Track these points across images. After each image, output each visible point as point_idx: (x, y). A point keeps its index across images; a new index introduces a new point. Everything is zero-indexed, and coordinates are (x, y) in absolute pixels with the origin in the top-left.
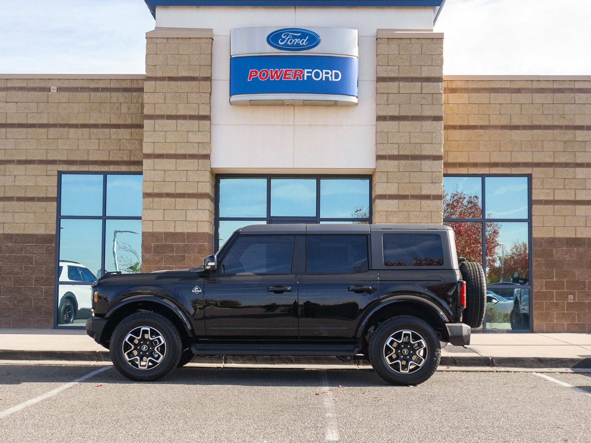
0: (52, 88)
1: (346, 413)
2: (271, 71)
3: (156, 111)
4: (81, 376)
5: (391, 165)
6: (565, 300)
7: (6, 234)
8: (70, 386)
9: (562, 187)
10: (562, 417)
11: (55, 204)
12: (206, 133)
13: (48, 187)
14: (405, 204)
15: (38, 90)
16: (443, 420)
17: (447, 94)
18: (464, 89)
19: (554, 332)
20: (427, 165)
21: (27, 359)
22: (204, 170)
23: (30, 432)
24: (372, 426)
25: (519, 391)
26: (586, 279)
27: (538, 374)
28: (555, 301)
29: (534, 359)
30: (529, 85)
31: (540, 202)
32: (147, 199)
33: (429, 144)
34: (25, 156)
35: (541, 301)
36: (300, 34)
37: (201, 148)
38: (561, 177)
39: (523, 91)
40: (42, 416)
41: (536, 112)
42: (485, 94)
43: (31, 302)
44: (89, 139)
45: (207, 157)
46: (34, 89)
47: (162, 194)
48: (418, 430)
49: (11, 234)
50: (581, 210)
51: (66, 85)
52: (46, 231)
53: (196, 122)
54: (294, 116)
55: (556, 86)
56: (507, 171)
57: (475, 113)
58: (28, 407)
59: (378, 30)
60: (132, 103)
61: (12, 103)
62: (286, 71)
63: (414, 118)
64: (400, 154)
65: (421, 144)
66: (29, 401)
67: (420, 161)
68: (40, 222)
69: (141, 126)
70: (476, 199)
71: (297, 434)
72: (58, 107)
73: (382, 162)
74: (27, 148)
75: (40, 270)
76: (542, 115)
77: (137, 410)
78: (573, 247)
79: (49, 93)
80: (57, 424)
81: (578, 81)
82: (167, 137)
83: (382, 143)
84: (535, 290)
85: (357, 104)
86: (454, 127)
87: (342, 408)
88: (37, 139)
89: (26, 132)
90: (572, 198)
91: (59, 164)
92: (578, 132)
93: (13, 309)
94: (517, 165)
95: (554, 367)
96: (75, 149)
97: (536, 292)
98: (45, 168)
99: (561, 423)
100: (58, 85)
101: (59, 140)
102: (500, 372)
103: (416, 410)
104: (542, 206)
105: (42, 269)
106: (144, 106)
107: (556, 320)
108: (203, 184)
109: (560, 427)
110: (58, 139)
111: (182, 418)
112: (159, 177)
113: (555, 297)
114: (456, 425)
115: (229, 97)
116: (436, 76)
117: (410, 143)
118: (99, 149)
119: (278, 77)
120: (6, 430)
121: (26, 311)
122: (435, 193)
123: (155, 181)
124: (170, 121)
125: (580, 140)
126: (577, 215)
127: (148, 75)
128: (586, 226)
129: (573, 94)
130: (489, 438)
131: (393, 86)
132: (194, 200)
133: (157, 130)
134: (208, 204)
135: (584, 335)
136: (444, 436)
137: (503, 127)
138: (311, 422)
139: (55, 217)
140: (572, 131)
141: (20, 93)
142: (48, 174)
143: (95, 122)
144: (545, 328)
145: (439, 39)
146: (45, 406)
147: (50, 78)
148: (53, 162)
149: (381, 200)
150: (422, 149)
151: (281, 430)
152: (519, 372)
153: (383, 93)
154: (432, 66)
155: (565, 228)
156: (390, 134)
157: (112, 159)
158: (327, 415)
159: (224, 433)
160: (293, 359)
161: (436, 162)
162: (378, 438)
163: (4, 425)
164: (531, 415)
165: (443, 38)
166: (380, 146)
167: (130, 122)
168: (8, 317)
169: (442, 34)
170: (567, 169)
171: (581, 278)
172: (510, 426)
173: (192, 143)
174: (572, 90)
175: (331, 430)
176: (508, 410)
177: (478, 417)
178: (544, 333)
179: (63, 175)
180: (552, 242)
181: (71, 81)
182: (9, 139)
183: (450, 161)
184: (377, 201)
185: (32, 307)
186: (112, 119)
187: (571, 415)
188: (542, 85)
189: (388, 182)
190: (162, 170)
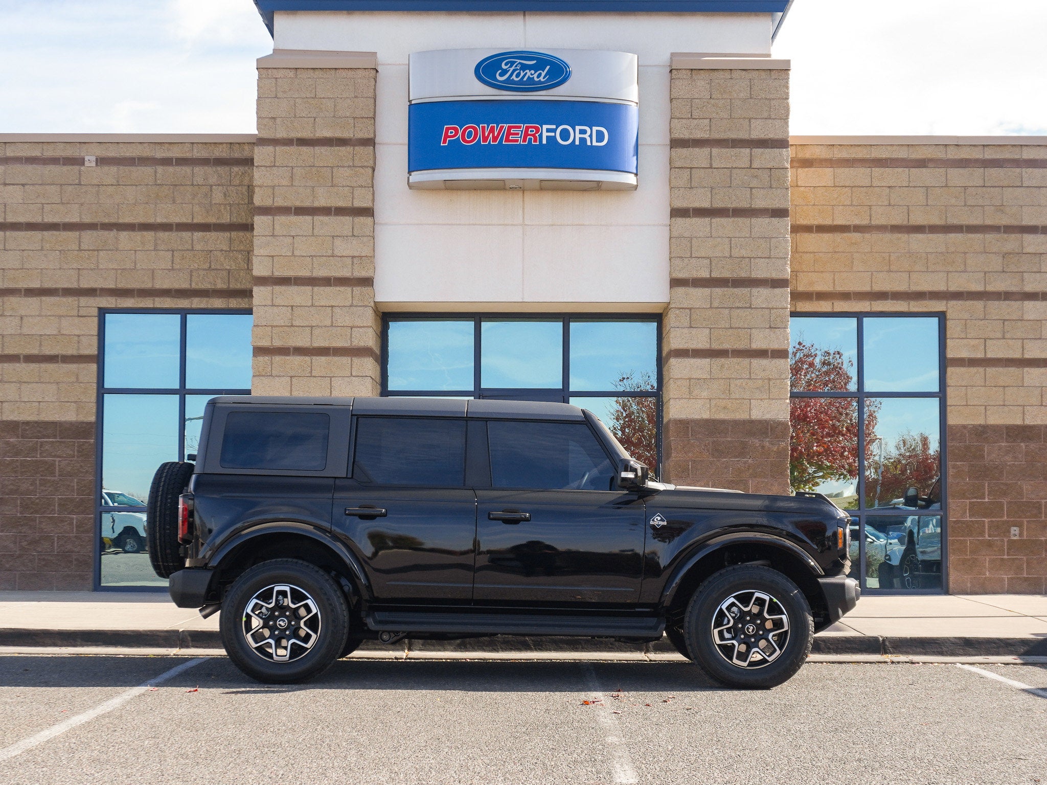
0: (87, 158)
1: (642, 736)
2: (483, 128)
3: (275, 200)
4: (156, 674)
5: (698, 296)
6: (1005, 536)
7: (7, 421)
8: (142, 692)
9: (999, 335)
10: (1022, 741)
11: (94, 367)
12: (365, 239)
13: (81, 337)
14: (722, 366)
15: (61, 162)
16: (816, 748)
17: (795, 170)
18: (826, 160)
19: (986, 593)
20: (761, 295)
21: (55, 645)
22: (363, 306)
23: (88, 773)
24: (693, 758)
25: (938, 696)
26: (1042, 499)
27: (966, 667)
28: (987, 537)
29: (957, 641)
30: (940, 154)
31: (961, 362)
32: (261, 359)
33: (765, 258)
34: (39, 282)
35: (962, 538)
36: (535, 62)
37: (356, 266)
38: (998, 317)
39: (930, 165)
40: (102, 744)
41: (953, 201)
42: (862, 170)
43: (53, 543)
44: (155, 250)
45: (368, 282)
46: (54, 161)
47: (288, 349)
48: (774, 764)
49: (15, 421)
50: (1033, 375)
51: (112, 153)
52: (77, 416)
53: (347, 220)
54: (523, 209)
55: (989, 155)
56: (901, 306)
57: (845, 204)
58: (74, 729)
59: (673, 54)
60: (231, 185)
61: (15, 186)
62: (510, 128)
63: (738, 212)
64: (713, 276)
65: (750, 258)
66: (74, 718)
67: (749, 289)
68: (66, 400)
69: (248, 227)
70: (838, 356)
71: (561, 773)
72: (98, 193)
73: (681, 290)
74: (43, 266)
75: (69, 486)
76: (963, 208)
77: (269, 734)
78: (1019, 441)
79: (82, 168)
80: (134, 759)
81: (1027, 146)
82: (296, 246)
83: (682, 257)
84: (952, 519)
85: (636, 188)
86: (808, 229)
87: (634, 728)
88: (60, 251)
89: (40, 238)
90: (1017, 355)
91: (101, 295)
92: (1028, 238)
93: (20, 556)
94: (920, 296)
95: (993, 655)
96: (130, 269)
97: (954, 522)
98: (76, 302)
99: (1023, 752)
100: (97, 154)
101: (101, 253)
102: (899, 662)
103: (764, 730)
104: (963, 369)
105: (72, 484)
106: (253, 192)
107: (989, 571)
108: (361, 330)
109: (1022, 757)
110: (98, 250)
111: (353, 746)
112: (282, 319)
113: (987, 531)
114: (840, 755)
115: (408, 175)
116: (776, 137)
117: (731, 256)
118: (173, 269)
119: (495, 139)
120: (44, 769)
121: (44, 559)
122: (775, 346)
123: (274, 326)
124: (301, 218)
125: (1030, 251)
126: (1025, 384)
127: (261, 136)
128: (1042, 405)
129: (1018, 170)
130: (901, 777)
131: (700, 155)
132: (346, 360)
133: (279, 234)
134: (369, 366)
135: (1038, 598)
136: (821, 774)
137: (896, 229)
138: (582, 752)
139: (95, 391)
140: (1017, 235)
141: (30, 168)
142: (81, 313)
143: (165, 221)
144: (969, 585)
145: (781, 70)
146: (105, 727)
147: (84, 141)
148: (91, 292)
149: (680, 360)
150: (753, 267)
151: (532, 767)
152: (932, 663)
153: (682, 168)
154: (770, 118)
155: (1005, 407)
156: (694, 240)
157: (197, 287)
158: (610, 739)
159: (434, 773)
160: (530, 642)
161: (778, 291)
162: (707, 779)
163: (40, 761)
164: (968, 737)
165: (789, 70)
166: (677, 262)
167: (229, 220)
168: (11, 570)
169: (788, 62)
170: (1007, 302)
171: (1033, 496)
172: (935, 757)
173: (340, 257)
174: (1018, 163)
175: (622, 765)
176: (925, 729)
177: (875, 742)
178: (967, 594)
179: (107, 315)
180: (983, 432)
181: (121, 145)
182: (10, 250)
183: (801, 288)
184: (673, 361)
185: (54, 552)
186: (195, 215)
187: (1038, 737)
188: (964, 154)
189: (691, 327)
190: (288, 306)
